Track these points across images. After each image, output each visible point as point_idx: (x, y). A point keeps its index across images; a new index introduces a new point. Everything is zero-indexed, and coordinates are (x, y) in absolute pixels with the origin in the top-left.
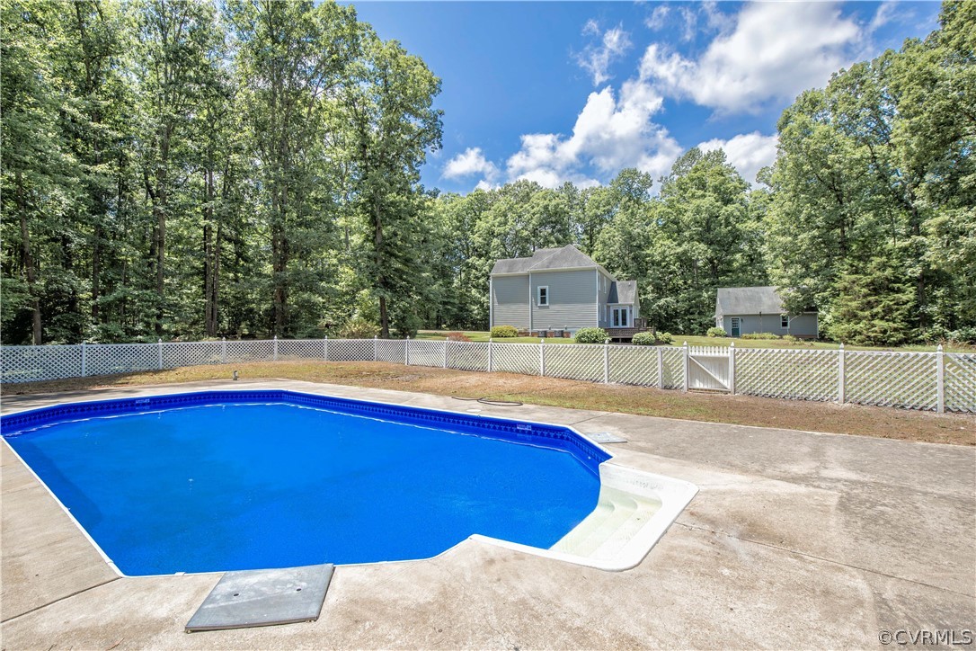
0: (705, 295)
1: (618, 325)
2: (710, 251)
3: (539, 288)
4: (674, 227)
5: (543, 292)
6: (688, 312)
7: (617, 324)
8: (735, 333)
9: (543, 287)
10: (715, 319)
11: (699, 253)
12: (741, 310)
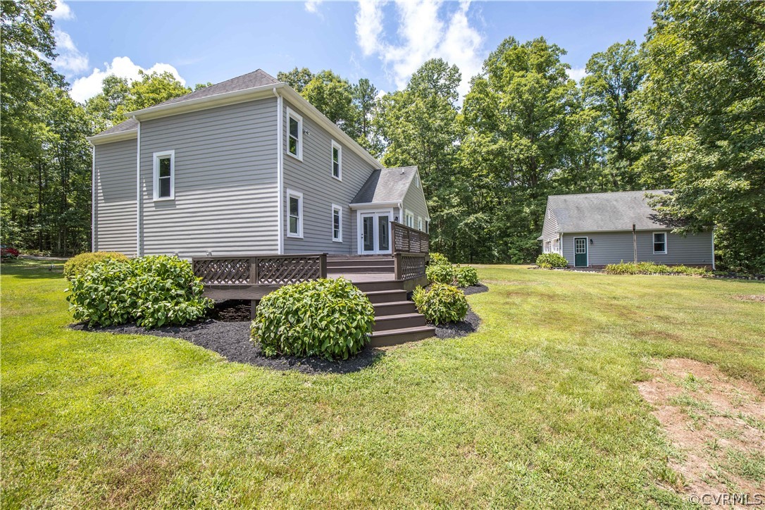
0: (527, 210)
1: (372, 249)
2: (535, 147)
3: (156, 157)
4: (487, 120)
5: (165, 166)
6: (504, 234)
7: (369, 247)
8: (581, 262)
9: (164, 154)
10: (541, 241)
11: (522, 150)
12: (589, 225)
